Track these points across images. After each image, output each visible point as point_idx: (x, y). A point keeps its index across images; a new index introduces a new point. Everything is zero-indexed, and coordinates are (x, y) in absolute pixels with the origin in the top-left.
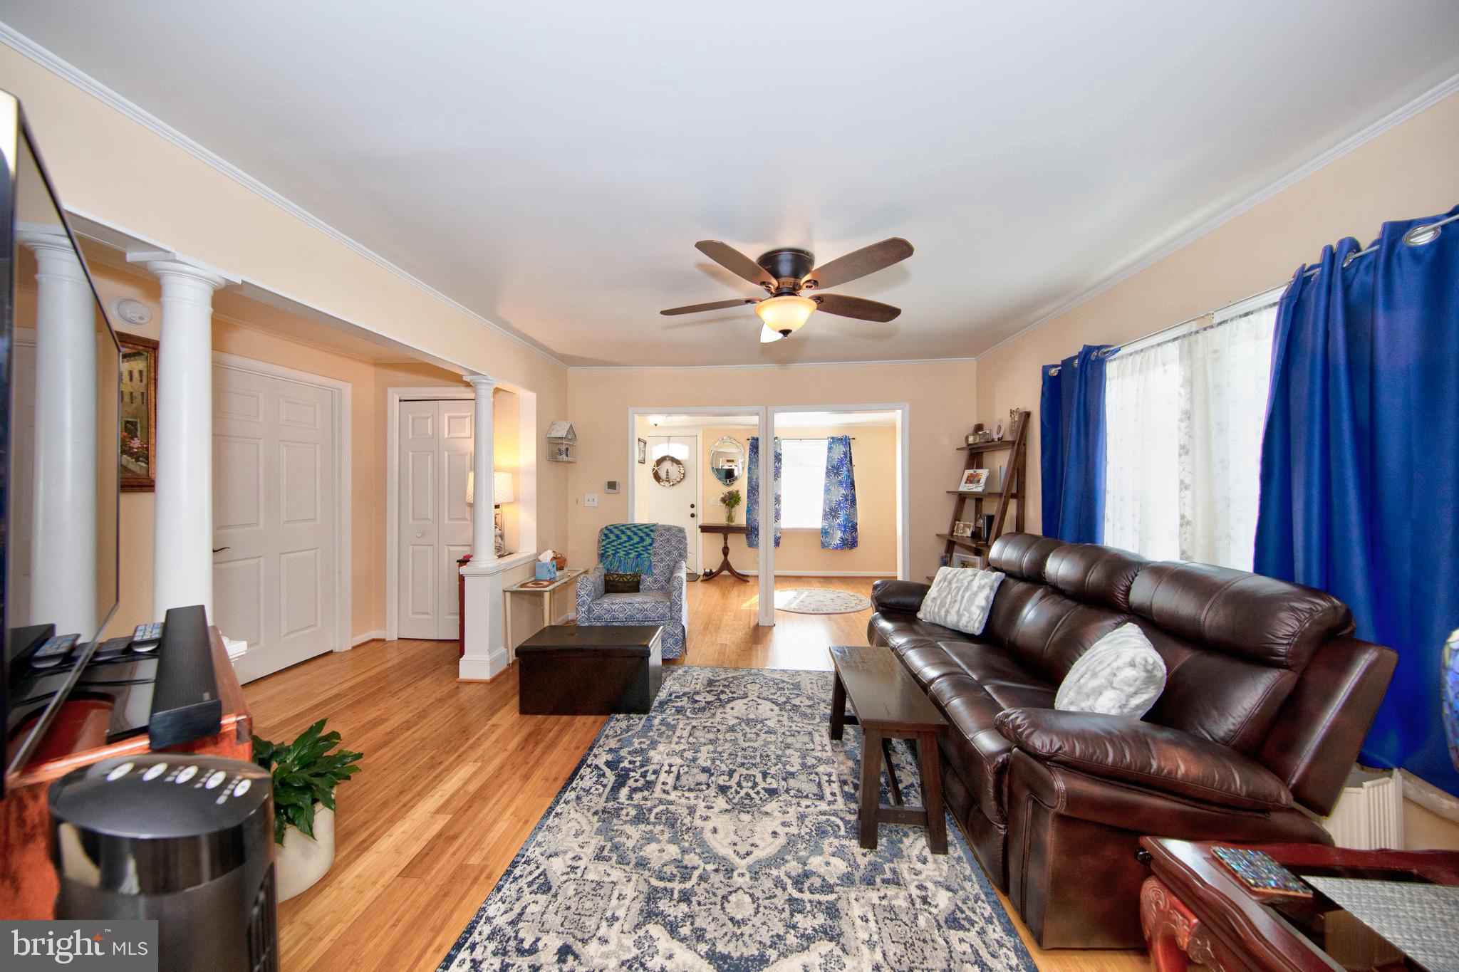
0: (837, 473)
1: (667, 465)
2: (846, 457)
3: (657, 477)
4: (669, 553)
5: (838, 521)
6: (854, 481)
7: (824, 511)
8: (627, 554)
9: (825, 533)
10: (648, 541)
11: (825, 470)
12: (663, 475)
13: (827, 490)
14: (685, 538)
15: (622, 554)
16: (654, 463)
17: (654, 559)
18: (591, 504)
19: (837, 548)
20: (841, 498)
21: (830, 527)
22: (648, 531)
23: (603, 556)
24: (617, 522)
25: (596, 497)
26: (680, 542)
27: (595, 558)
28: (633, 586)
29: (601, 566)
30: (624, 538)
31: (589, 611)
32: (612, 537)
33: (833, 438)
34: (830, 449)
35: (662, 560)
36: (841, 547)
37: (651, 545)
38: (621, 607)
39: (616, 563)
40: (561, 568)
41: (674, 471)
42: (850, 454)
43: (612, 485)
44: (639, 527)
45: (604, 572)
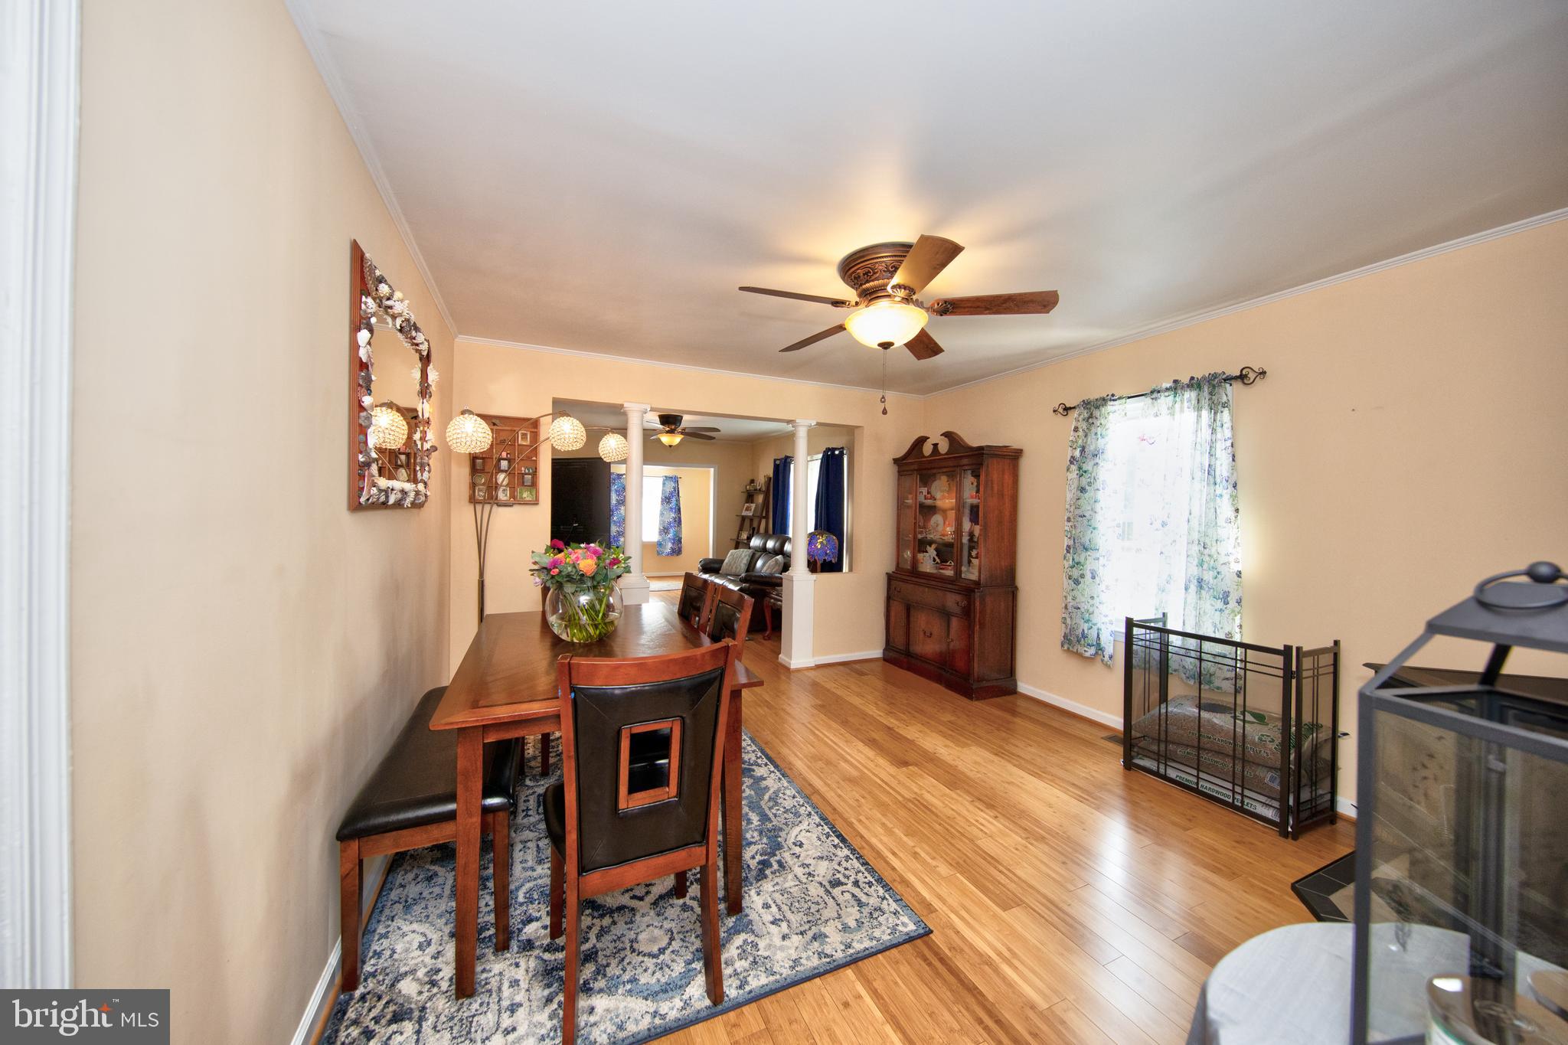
0: (669, 502)
2: (675, 491)
5: (669, 536)
6: (680, 508)
7: (660, 529)
9: (660, 545)
11: (660, 499)
13: (662, 514)
19: (667, 555)
20: (671, 520)
21: (663, 540)
33: (666, 477)
34: (665, 483)
36: (670, 554)
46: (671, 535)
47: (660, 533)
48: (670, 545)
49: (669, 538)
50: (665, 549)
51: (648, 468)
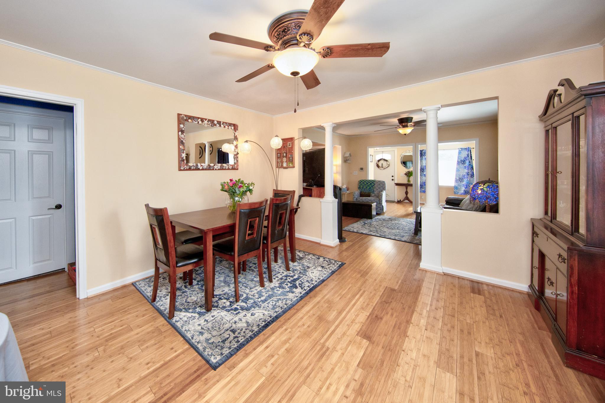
0: (463, 163)
1: (382, 162)
2: (468, 156)
3: (378, 166)
4: (380, 188)
5: (463, 183)
6: (473, 166)
7: (456, 179)
8: (366, 187)
9: (456, 188)
10: (373, 184)
11: (456, 162)
12: (380, 165)
13: (458, 170)
14: (385, 184)
15: (365, 187)
16: (377, 161)
17: (375, 189)
18: (355, 174)
19: (462, 194)
20: (465, 174)
21: (459, 185)
22: (373, 182)
23: (359, 188)
24: (363, 179)
25: (357, 172)
26: (383, 185)
27: (357, 188)
28: (369, 196)
29: (359, 190)
30: (365, 183)
31: (356, 199)
32: (362, 183)
33: (462, 149)
34: (460, 153)
35: (377, 190)
36: (464, 194)
37: (374, 185)
38: (365, 199)
39: (363, 190)
40: (348, 190)
41: (385, 164)
42: (471, 155)
43: (362, 169)
44: (371, 181)
45: (360, 192)
46: (465, 182)
47: (456, 181)
48: (463, 189)
49: (463, 185)
50: (460, 190)
51: (441, 145)
